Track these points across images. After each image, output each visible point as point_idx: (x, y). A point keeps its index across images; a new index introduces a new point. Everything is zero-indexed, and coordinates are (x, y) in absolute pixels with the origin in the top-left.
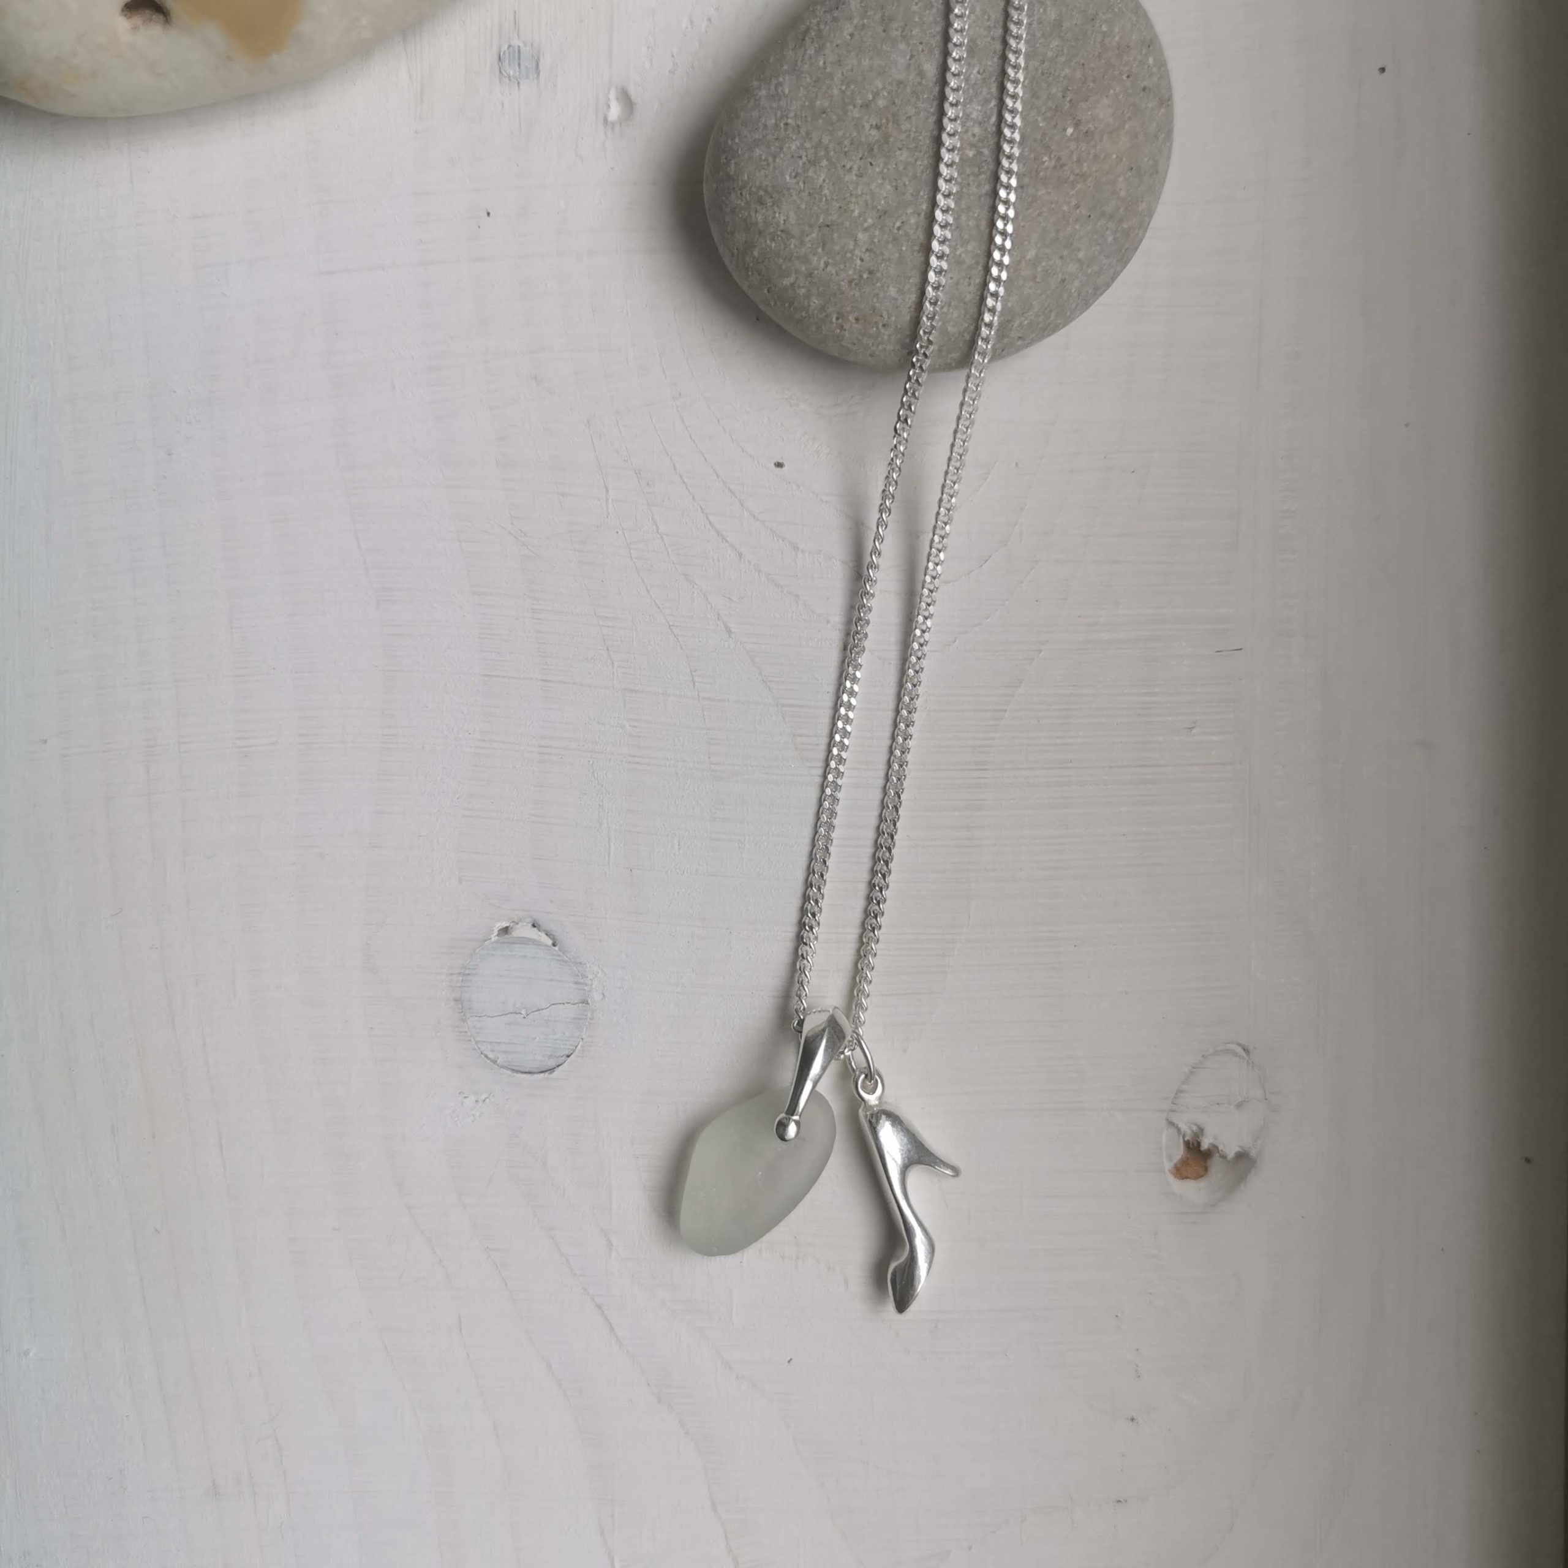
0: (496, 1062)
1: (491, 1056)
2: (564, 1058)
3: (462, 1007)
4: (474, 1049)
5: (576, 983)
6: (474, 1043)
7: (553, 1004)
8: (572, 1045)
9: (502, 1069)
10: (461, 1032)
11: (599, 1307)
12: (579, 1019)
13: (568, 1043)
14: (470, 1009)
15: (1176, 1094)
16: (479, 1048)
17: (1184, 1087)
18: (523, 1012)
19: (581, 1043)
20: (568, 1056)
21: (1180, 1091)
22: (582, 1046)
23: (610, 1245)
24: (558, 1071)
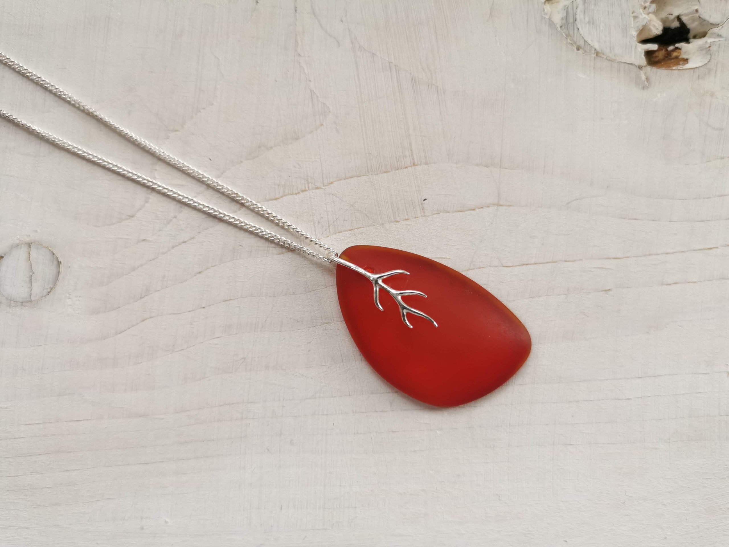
0: (53, 288)
1: (49, 290)
2: (54, 256)
3: (25, 302)
4: (46, 298)
5: (21, 248)
6: (43, 298)
7: (30, 259)
8: (49, 252)
9: (56, 285)
10: (37, 303)
11: (173, 247)
12: (38, 247)
13: (47, 254)
14: (27, 298)
16: (46, 295)
18: (31, 274)
20: (54, 254)
22: (51, 247)
23: (144, 240)
24: (60, 259)
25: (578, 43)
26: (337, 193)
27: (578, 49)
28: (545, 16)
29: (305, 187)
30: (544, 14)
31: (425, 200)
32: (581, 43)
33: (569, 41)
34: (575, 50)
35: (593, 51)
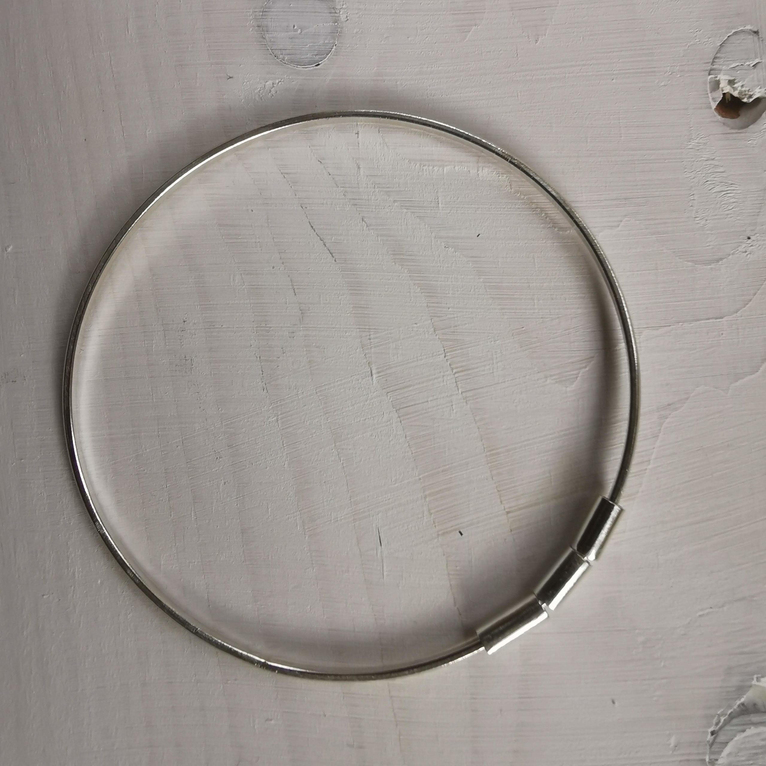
0: (284, 61)
1: (280, 57)
2: (325, 56)
3: (262, 29)
4: (271, 54)
5: (330, 13)
6: (270, 51)
8: (329, 48)
9: (287, 65)
10: (263, 45)
12: (333, 33)
13: (328, 47)
14: (267, 31)
15: (714, 59)
16: (273, 54)
17: (718, 55)
19: (334, 47)
20: (327, 54)
21: (715, 58)
22: (336, 49)
24: (322, 64)
25: (721, 733)
26: (454, 411)
27: (713, 733)
28: (755, 679)
29: (457, 368)
30: (757, 678)
31: (461, 534)
32: (722, 738)
33: (722, 719)
34: (712, 729)
35: (713, 757)
